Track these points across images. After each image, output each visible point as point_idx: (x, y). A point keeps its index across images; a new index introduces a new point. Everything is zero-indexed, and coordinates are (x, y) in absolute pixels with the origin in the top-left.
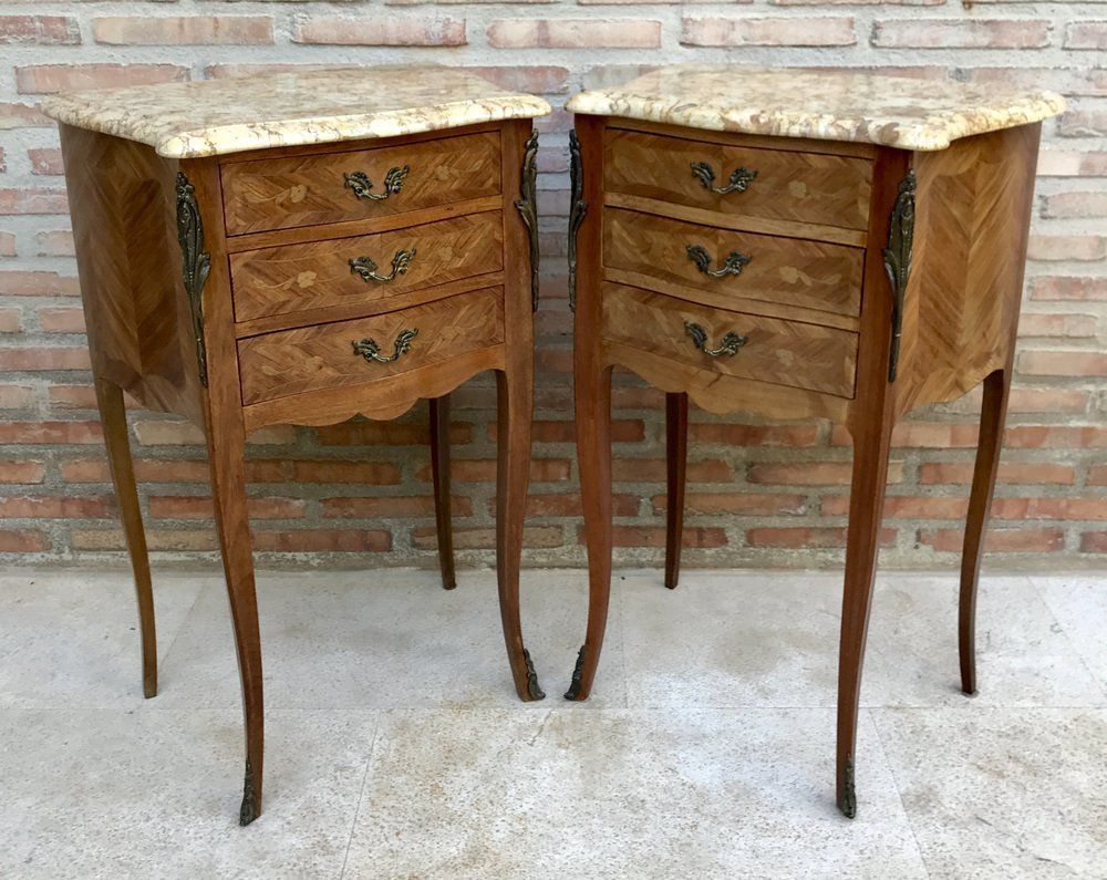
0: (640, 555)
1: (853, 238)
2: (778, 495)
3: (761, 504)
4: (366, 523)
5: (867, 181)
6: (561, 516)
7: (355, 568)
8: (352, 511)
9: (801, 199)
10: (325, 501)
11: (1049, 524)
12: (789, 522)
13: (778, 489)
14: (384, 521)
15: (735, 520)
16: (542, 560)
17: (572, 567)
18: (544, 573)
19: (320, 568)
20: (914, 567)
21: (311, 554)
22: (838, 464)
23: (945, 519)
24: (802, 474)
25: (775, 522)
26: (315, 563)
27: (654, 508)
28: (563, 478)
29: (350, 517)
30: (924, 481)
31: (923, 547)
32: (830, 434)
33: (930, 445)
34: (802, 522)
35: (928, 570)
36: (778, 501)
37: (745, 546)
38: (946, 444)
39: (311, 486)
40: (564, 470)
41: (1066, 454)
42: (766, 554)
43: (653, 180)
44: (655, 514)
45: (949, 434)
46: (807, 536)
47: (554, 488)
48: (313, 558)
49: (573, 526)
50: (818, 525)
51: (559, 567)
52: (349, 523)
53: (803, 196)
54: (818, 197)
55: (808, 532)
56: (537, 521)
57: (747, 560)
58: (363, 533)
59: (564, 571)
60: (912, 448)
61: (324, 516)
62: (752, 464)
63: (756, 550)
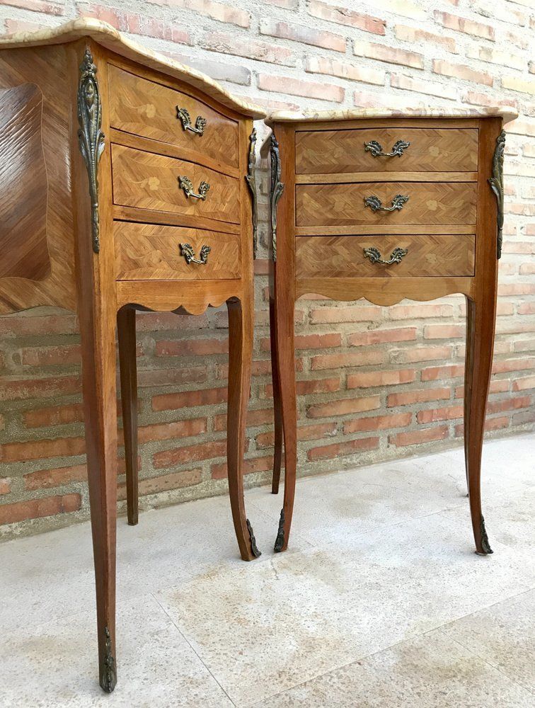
0: (249, 480)
1: (468, 177)
2: (323, 424)
3: (314, 432)
4: (62, 489)
5: (475, 141)
6: (201, 460)
7: (52, 530)
8: (50, 481)
9: (437, 157)
10: (29, 475)
11: (441, 423)
12: (329, 441)
13: (322, 421)
14: (75, 485)
15: (302, 444)
16: (188, 496)
17: (208, 497)
18: (191, 504)
19: (23, 535)
20: (388, 459)
21: (14, 525)
22: (351, 400)
23: (400, 427)
24: (334, 409)
25: (321, 443)
26: (17, 532)
27: (257, 444)
28: (203, 432)
29: (49, 486)
30: (390, 405)
31: (391, 446)
32: (346, 382)
33: (391, 384)
34: (335, 440)
35: (394, 459)
36: (323, 428)
37: (307, 461)
38: (398, 383)
39: (17, 465)
40: (203, 426)
41: (446, 382)
42: (318, 465)
43: (333, 161)
44: (257, 449)
45: (398, 376)
46: (338, 449)
47: (196, 440)
48: (16, 528)
49: (209, 466)
50: (343, 441)
51: (201, 498)
52: (47, 491)
53: (437, 155)
54: (446, 155)
55: (338, 446)
56: (184, 467)
57: (308, 470)
58: (59, 498)
59: (204, 501)
60: (383, 386)
61: (28, 489)
62: (310, 406)
63: (312, 463)
